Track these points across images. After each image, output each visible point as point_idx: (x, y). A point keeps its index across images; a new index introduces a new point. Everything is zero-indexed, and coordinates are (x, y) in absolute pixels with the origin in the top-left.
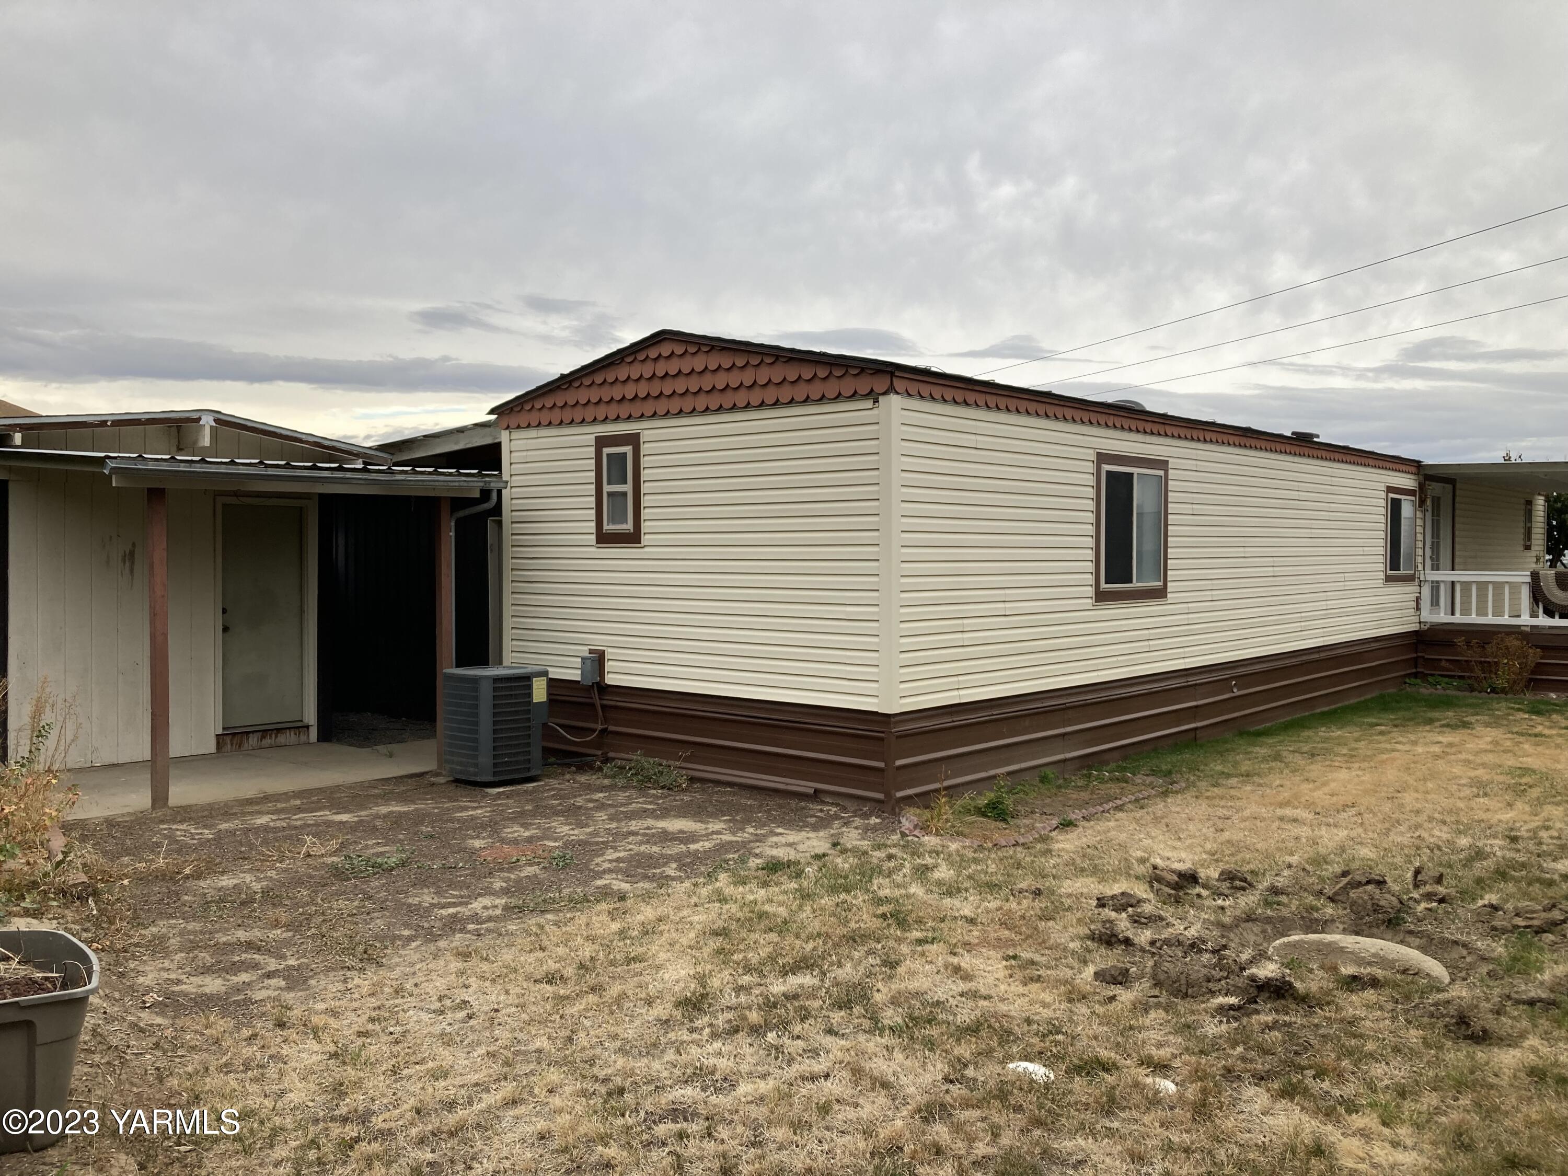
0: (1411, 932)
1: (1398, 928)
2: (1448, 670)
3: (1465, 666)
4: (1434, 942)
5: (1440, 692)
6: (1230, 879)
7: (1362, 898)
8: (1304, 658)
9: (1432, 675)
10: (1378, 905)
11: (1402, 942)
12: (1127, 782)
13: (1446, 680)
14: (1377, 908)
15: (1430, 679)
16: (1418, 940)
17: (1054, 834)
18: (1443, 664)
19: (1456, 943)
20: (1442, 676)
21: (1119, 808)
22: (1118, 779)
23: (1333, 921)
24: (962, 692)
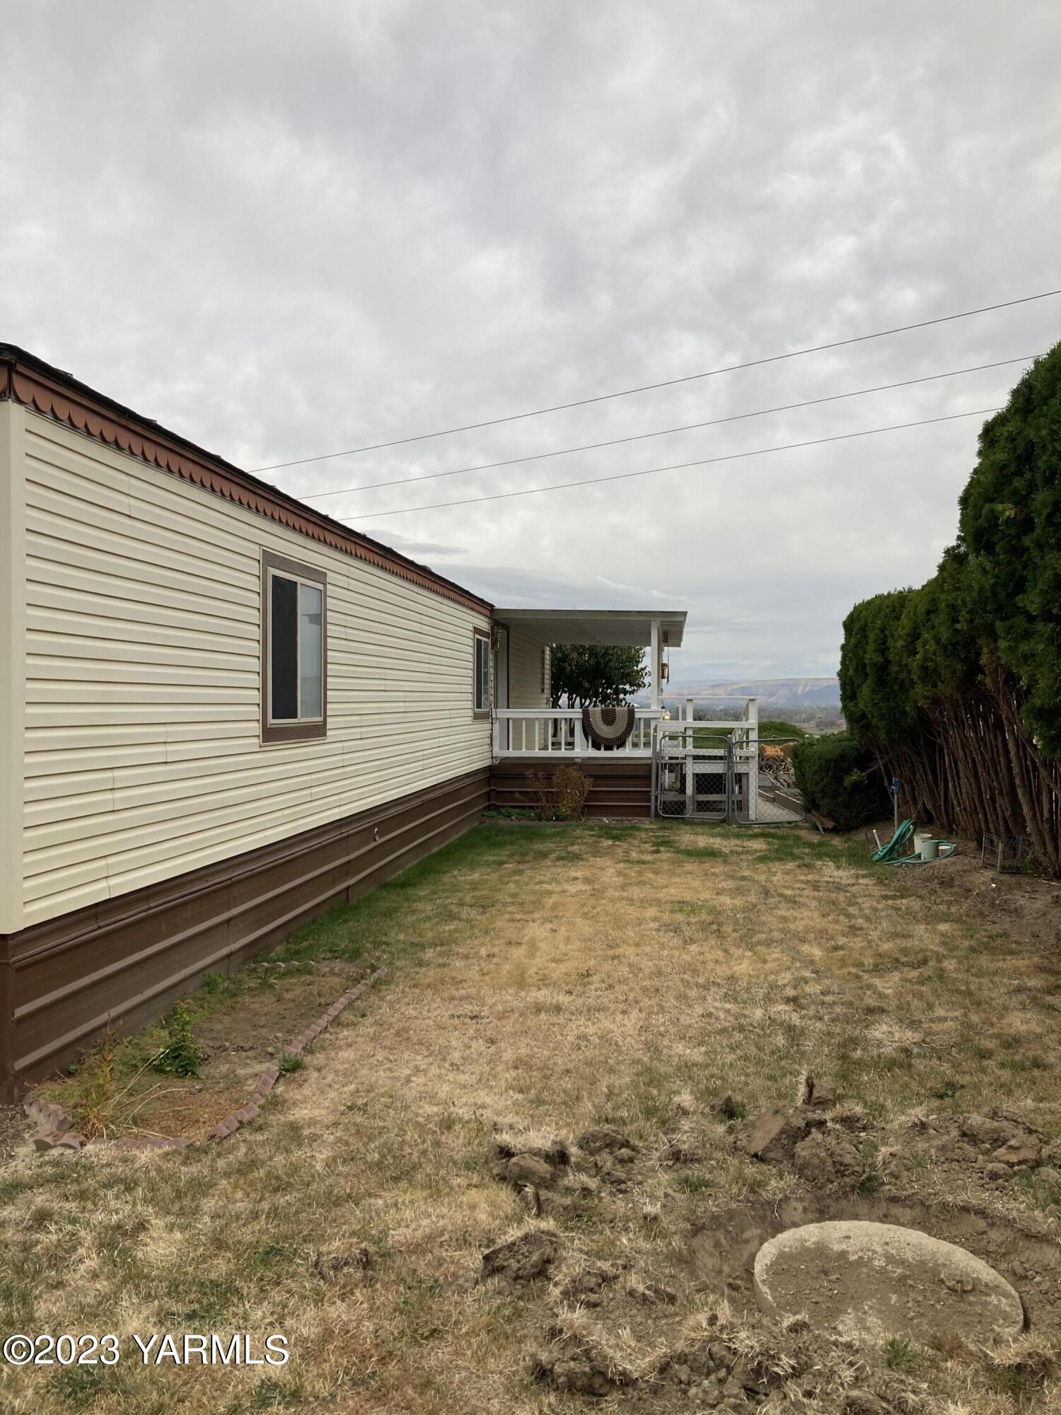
0: (894, 1200)
1: (876, 1195)
2: (518, 801)
3: (534, 796)
4: (932, 1210)
5: (515, 823)
6: (607, 1146)
7: (817, 1156)
8: (424, 798)
9: (504, 807)
10: (841, 1164)
11: (885, 1218)
12: (310, 973)
13: (517, 810)
14: (841, 1169)
15: (503, 811)
16: (908, 1211)
17: (280, 1089)
18: (517, 796)
19: (965, 1209)
20: (512, 807)
21: (336, 1022)
22: (299, 971)
23: (787, 1198)
24: (112, 882)
